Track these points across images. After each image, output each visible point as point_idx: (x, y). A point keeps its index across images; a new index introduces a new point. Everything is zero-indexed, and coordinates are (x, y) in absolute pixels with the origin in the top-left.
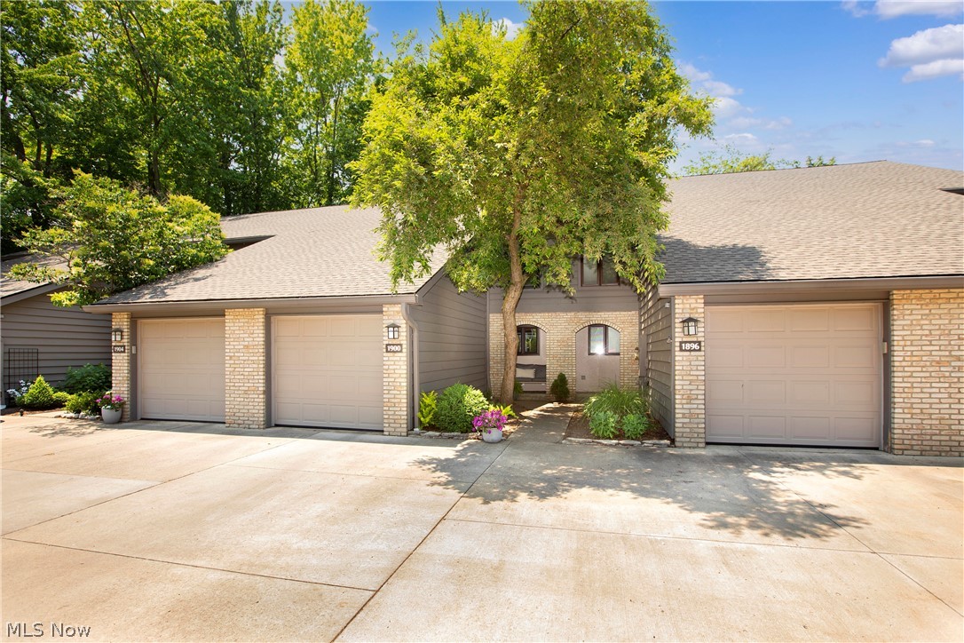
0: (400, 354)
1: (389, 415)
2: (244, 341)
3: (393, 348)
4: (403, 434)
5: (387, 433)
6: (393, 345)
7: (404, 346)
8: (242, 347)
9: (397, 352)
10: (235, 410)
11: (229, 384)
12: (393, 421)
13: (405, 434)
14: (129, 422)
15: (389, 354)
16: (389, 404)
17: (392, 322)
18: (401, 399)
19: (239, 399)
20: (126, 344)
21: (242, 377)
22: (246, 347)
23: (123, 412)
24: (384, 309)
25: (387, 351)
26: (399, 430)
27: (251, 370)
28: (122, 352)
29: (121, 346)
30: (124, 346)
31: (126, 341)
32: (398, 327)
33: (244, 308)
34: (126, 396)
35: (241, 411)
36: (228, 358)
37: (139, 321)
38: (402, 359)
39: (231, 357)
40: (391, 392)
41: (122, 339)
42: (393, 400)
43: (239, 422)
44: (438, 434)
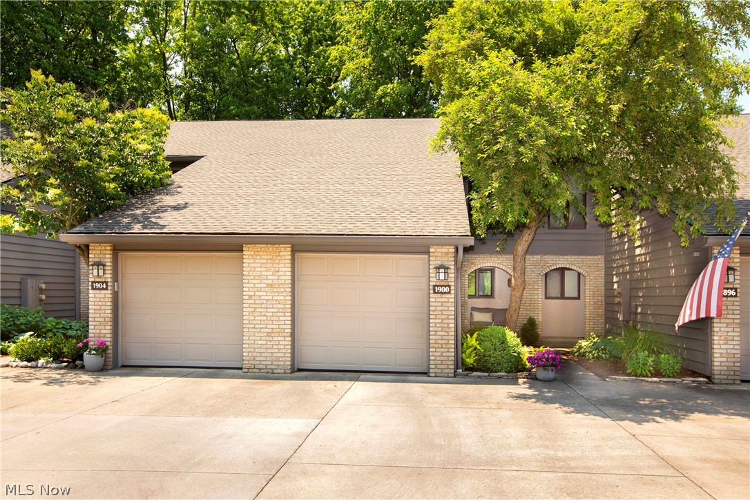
0: (448, 296)
1: (436, 356)
2: (267, 279)
3: (441, 289)
4: (450, 375)
5: (433, 375)
6: (441, 286)
7: (453, 288)
8: (265, 285)
9: (445, 293)
10: (255, 354)
11: (248, 326)
12: (440, 362)
13: (453, 375)
14: (112, 369)
15: (436, 295)
16: (436, 346)
17: (440, 263)
18: (448, 340)
19: (260, 342)
20: (109, 280)
21: (265, 318)
22: (269, 285)
23: (105, 361)
24: (431, 250)
25: (435, 292)
26: (445, 371)
27: (277, 310)
28: (103, 289)
29: (103, 283)
30: (107, 283)
31: (108, 277)
32: (448, 268)
33: (267, 244)
34: (109, 339)
35: (263, 355)
36: (247, 297)
37: (120, 254)
38: (450, 300)
39: (250, 297)
40: (438, 333)
41: (104, 274)
42: (440, 342)
43: (261, 366)
44: (487, 374)
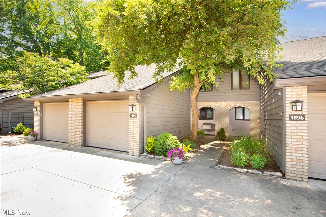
0: (136, 118)
1: (131, 146)
2: (75, 112)
3: (133, 116)
4: (137, 155)
5: (130, 154)
6: (133, 114)
7: (138, 115)
8: (74, 114)
9: (135, 117)
10: (72, 139)
11: (70, 129)
12: (133, 149)
13: (138, 155)
14: (39, 141)
15: (131, 118)
16: (131, 141)
17: (132, 103)
18: (136, 139)
19: (73, 135)
20: (38, 112)
21: (74, 126)
22: (76, 114)
23: (37, 137)
24: (129, 98)
25: (130, 117)
26: (135, 153)
27: (77, 123)
28: (37, 115)
29: (37, 113)
30: (38, 113)
31: (38, 111)
32: (135, 106)
33: (75, 98)
34: (38, 131)
35: (74, 140)
36: (69, 118)
38: (137, 120)
39: (70, 118)
40: (132, 135)
41: (37, 110)
42: (133, 139)
43: (73, 144)
44: (153, 156)
